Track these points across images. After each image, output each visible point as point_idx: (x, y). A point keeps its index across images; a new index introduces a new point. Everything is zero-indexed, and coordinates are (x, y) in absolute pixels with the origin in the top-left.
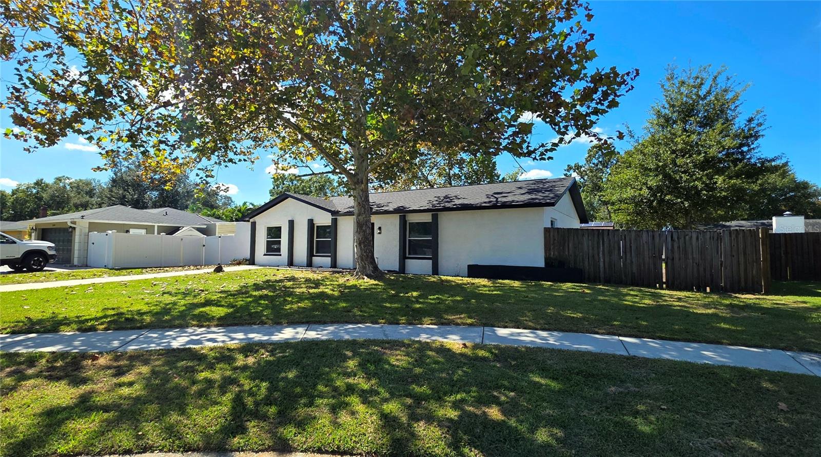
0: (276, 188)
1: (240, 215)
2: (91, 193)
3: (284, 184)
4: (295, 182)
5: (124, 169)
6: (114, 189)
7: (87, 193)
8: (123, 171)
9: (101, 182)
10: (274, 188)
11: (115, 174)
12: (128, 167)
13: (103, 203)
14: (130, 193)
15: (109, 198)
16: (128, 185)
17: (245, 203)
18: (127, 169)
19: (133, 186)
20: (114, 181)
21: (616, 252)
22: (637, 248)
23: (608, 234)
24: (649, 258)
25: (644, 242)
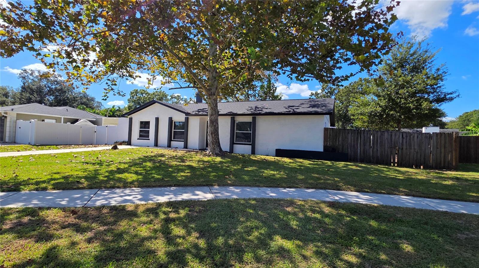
0: (132, 98)
1: (111, 114)
2: (6, 95)
3: (137, 96)
4: (144, 95)
5: (30, 81)
6: (23, 93)
7: (4, 95)
8: (29, 82)
9: (13, 88)
10: (131, 98)
11: (24, 84)
12: (33, 80)
13: (16, 102)
14: (34, 96)
15: (20, 99)
16: (33, 91)
17: (113, 107)
18: (33, 81)
19: (37, 92)
20: (23, 88)
21: (368, 144)
22: (381, 142)
23: (364, 133)
24: (388, 148)
25: (386, 138)
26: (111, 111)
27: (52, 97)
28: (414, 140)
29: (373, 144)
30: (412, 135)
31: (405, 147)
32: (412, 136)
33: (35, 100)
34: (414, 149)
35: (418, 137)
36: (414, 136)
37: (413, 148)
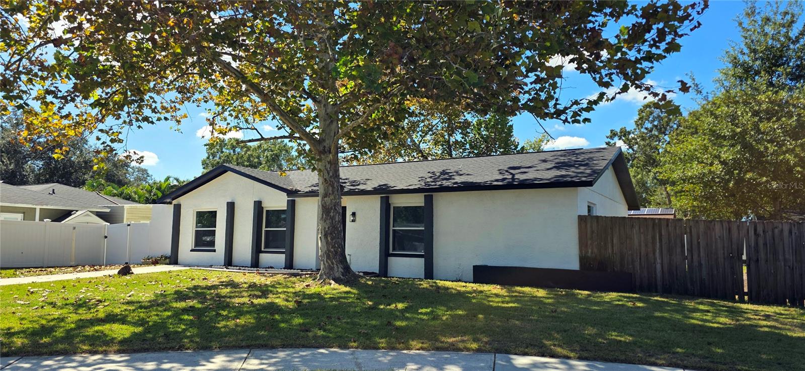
1: (160, 195)
17: (167, 179)
19: (8, 152)
21: (679, 250)
22: (707, 244)
23: (668, 225)
24: (724, 259)
25: (717, 237)
26: (159, 189)
27: (40, 163)
28: (782, 240)
29: (690, 250)
30: (776, 228)
31: (762, 255)
32: (776, 231)
33: (5, 170)
34: (785, 260)
35: (790, 232)
36: (782, 230)
37: (781, 257)
